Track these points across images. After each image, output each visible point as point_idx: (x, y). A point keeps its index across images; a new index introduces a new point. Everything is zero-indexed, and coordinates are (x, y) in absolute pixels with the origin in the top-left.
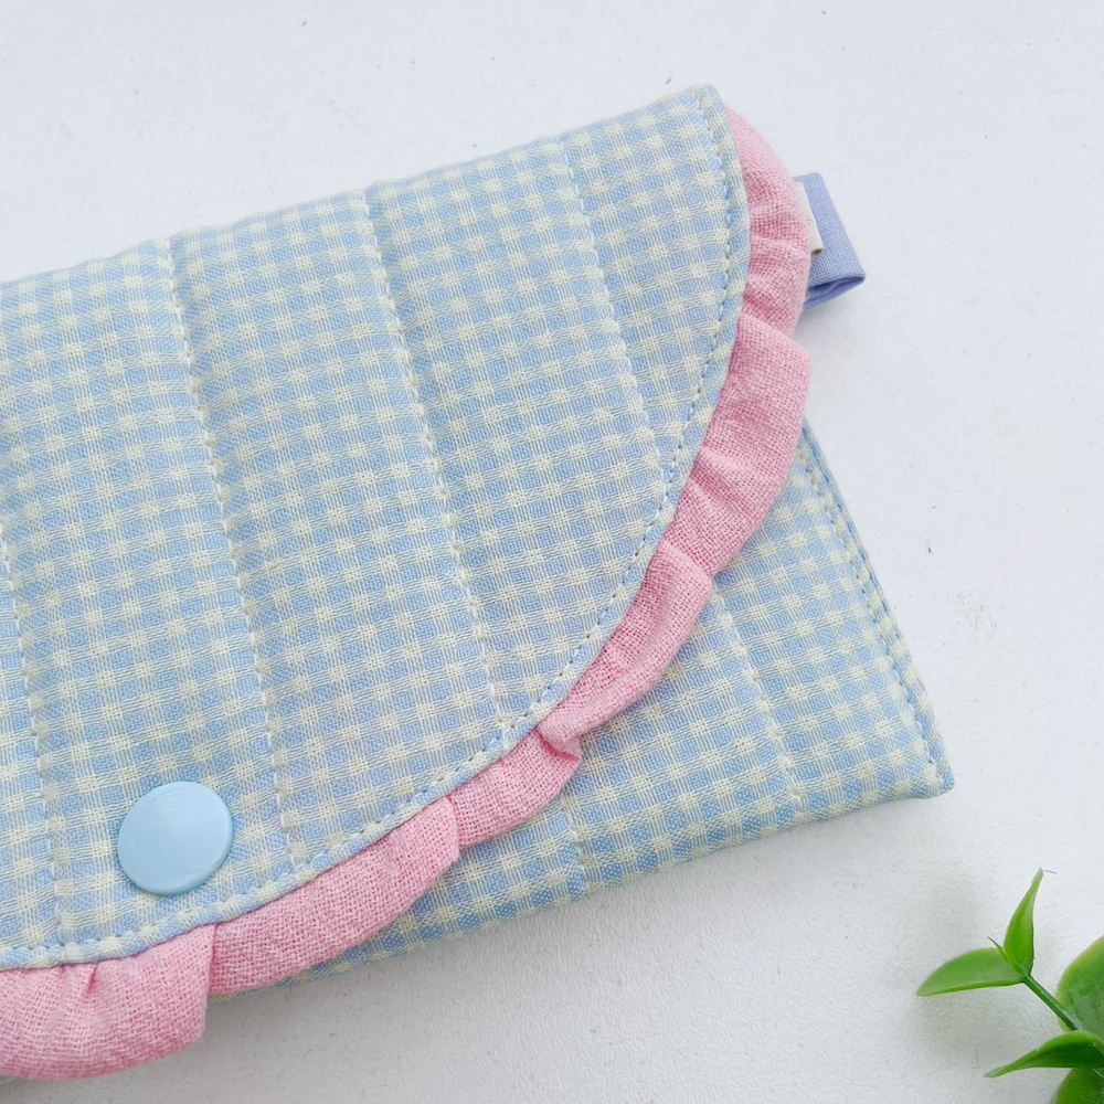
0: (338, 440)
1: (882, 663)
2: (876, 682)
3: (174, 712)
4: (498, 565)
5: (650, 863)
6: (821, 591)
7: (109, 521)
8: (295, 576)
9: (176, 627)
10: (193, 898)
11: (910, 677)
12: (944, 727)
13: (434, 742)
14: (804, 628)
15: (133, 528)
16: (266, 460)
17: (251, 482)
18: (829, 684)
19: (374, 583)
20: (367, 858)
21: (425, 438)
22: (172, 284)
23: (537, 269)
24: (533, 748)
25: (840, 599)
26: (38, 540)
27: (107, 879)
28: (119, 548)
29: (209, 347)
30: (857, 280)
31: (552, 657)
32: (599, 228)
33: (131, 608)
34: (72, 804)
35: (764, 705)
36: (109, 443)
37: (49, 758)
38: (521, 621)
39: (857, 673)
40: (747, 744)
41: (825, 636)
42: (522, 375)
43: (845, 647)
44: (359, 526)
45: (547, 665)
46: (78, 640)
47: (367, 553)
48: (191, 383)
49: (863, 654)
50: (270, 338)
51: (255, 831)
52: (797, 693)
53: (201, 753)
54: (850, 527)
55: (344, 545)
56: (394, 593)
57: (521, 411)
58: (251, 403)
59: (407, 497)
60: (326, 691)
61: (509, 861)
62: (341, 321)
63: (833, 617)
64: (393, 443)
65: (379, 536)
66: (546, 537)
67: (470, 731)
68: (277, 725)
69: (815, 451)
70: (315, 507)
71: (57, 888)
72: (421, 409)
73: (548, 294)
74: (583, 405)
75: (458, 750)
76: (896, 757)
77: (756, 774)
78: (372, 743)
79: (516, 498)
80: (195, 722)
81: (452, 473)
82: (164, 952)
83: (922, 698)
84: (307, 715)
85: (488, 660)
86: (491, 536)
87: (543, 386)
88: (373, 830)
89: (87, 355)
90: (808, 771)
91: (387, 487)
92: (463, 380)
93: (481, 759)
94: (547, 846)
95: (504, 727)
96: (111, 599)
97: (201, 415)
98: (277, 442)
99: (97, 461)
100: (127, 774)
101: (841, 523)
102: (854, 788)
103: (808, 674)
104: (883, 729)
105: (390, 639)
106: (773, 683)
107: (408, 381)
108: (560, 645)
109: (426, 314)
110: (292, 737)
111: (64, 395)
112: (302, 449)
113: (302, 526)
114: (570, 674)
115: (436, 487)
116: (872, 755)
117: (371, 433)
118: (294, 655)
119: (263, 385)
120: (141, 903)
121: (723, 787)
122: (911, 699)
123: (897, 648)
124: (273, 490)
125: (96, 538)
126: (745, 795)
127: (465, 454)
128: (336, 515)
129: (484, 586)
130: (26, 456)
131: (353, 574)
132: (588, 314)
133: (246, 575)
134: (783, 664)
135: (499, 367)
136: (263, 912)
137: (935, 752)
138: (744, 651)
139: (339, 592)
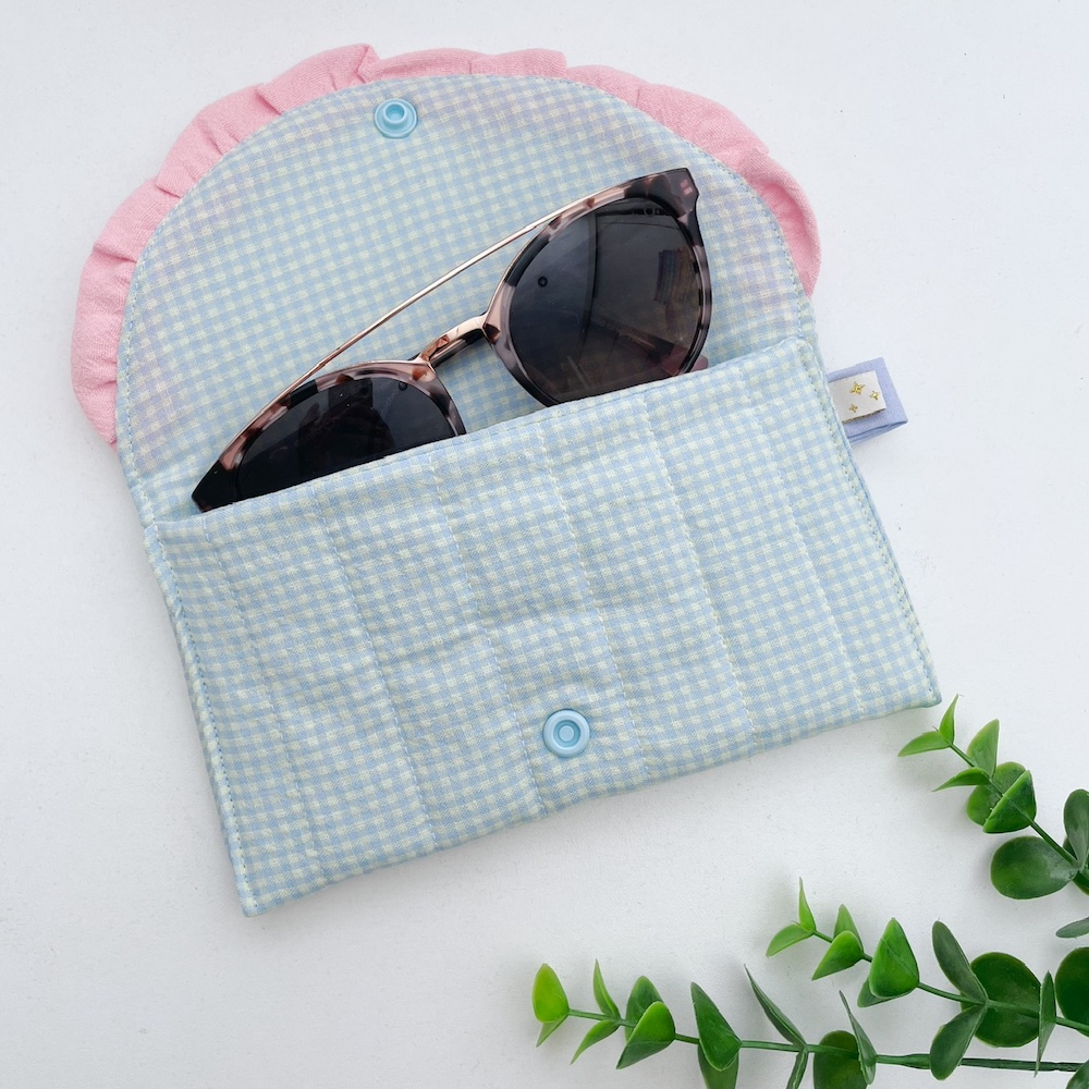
1: (908, 639)
2: (905, 651)
5: (788, 741)
6: (880, 604)
11: (923, 648)
12: (937, 673)
14: (870, 624)
18: (881, 653)
25: (889, 608)
30: (905, 422)
35: (848, 664)
39: (896, 647)
40: (839, 685)
41: (880, 628)
43: (891, 633)
49: (900, 636)
52: (865, 658)
54: (895, 566)
63: (885, 617)
69: (878, 522)
76: (913, 689)
77: (843, 699)
83: (927, 658)
90: (868, 697)
101: (891, 564)
102: (890, 705)
103: (871, 649)
104: (907, 675)
106: (853, 653)
116: (900, 689)
121: (827, 706)
122: (922, 658)
123: (917, 630)
126: (837, 709)
134: (858, 643)
137: (933, 684)
138: (840, 636)
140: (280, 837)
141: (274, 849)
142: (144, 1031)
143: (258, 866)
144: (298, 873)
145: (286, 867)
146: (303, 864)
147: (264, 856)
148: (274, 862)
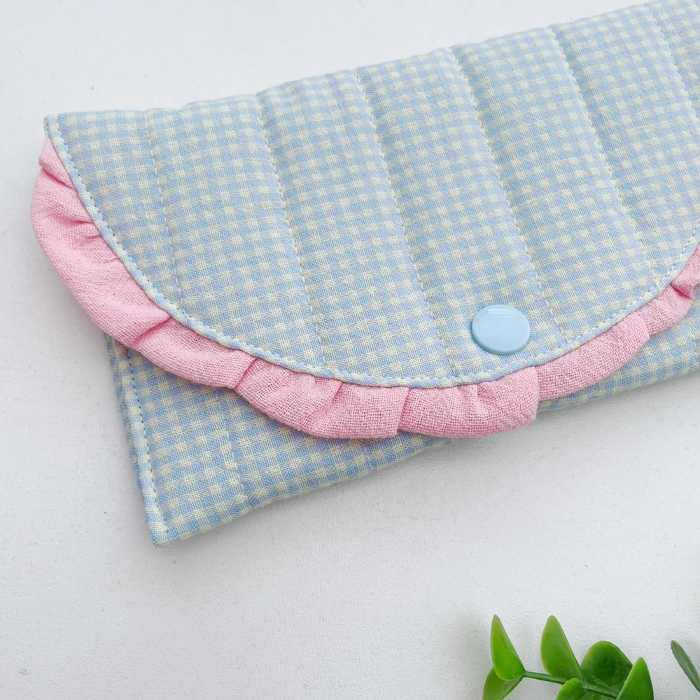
0: (558, 142)
3: (491, 271)
4: (644, 204)
7: (449, 179)
8: (544, 207)
9: (487, 230)
10: (518, 356)
13: (627, 285)
15: (460, 182)
16: (522, 152)
17: (515, 162)
19: (584, 211)
20: (602, 338)
21: (598, 145)
22: (460, 68)
23: (647, 63)
24: (672, 293)
26: (414, 187)
27: (472, 347)
28: (455, 192)
29: (487, 96)
31: (674, 249)
32: (673, 46)
33: (465, 220)
34: (448, 312)
36: (445, 140)
37: (432, 291)
38: (658, 231)
42: (646, 113)
44: (572, 184)
45: (673, 253)
46: (440, 234)
47: (578, 197)
48: (477, 114)
50: (519, 92)
51: (543, 326)
53: (505, 291)
55: (566, 193)
56: (595, 215)
57: (647, 131)
58: (512, 124)
59: (595, 171)
60: (567, 262)
61: (665, 346)
62: (553, 85)
64: (583, 144)
65: (583, 188)
66: (666, 192)
67: (643, 281)
68: (543, 278)
70: (551, 175)
71: (448, 351)
72: (593, 130)
73: (654, 75)
74: (676, 129)
75: (638, 290)
78: (597, 285)
79: (649, 172)
80: (501, 276)
81: (612, 161)
82: (517, 376)
84: (560, 272)
85: (645, 249)
86: (639, 190)
87: (656, 119)
88: (603, 325)
89: (428, 98)
91: (584, 165)
92: (616, 115)
93: (648, 296)
94: (682, 341)
95: (657, 281)
96: (454, 215)
97: (483, 131)
98: (527, 142)
99: (439, 149)
100: (471, 300)
105: (597, 237)
107: (586, 115)
108: (678, 244)
109: (594, 84)
110: (554, 283)
111: (420, 116)
112: (540, 146)
113: (545, 183)
114: (683, 258)
115: (606, 168)
117: (574, 139)
118: (549, 244)
119: (518, 114)
120: (493, 358)
124: (528, 166)
125: (443, 187)
127: (619, 152)
128: (562, 178)
129: (638, 214)
130: (403, 146)
131: (573, 206)
132: (674, 86)
133: (516, 207)
135: (633, 110)
136: (559, 361)
139: (567, 215)
140: (195, 450)
141: (189, 463)
142: (24, 672)
143: (171, 485)
144: (216, 488)
145: (203, 484)
146: (221, 479)
147: (178, 472)
148: (189, 479)
